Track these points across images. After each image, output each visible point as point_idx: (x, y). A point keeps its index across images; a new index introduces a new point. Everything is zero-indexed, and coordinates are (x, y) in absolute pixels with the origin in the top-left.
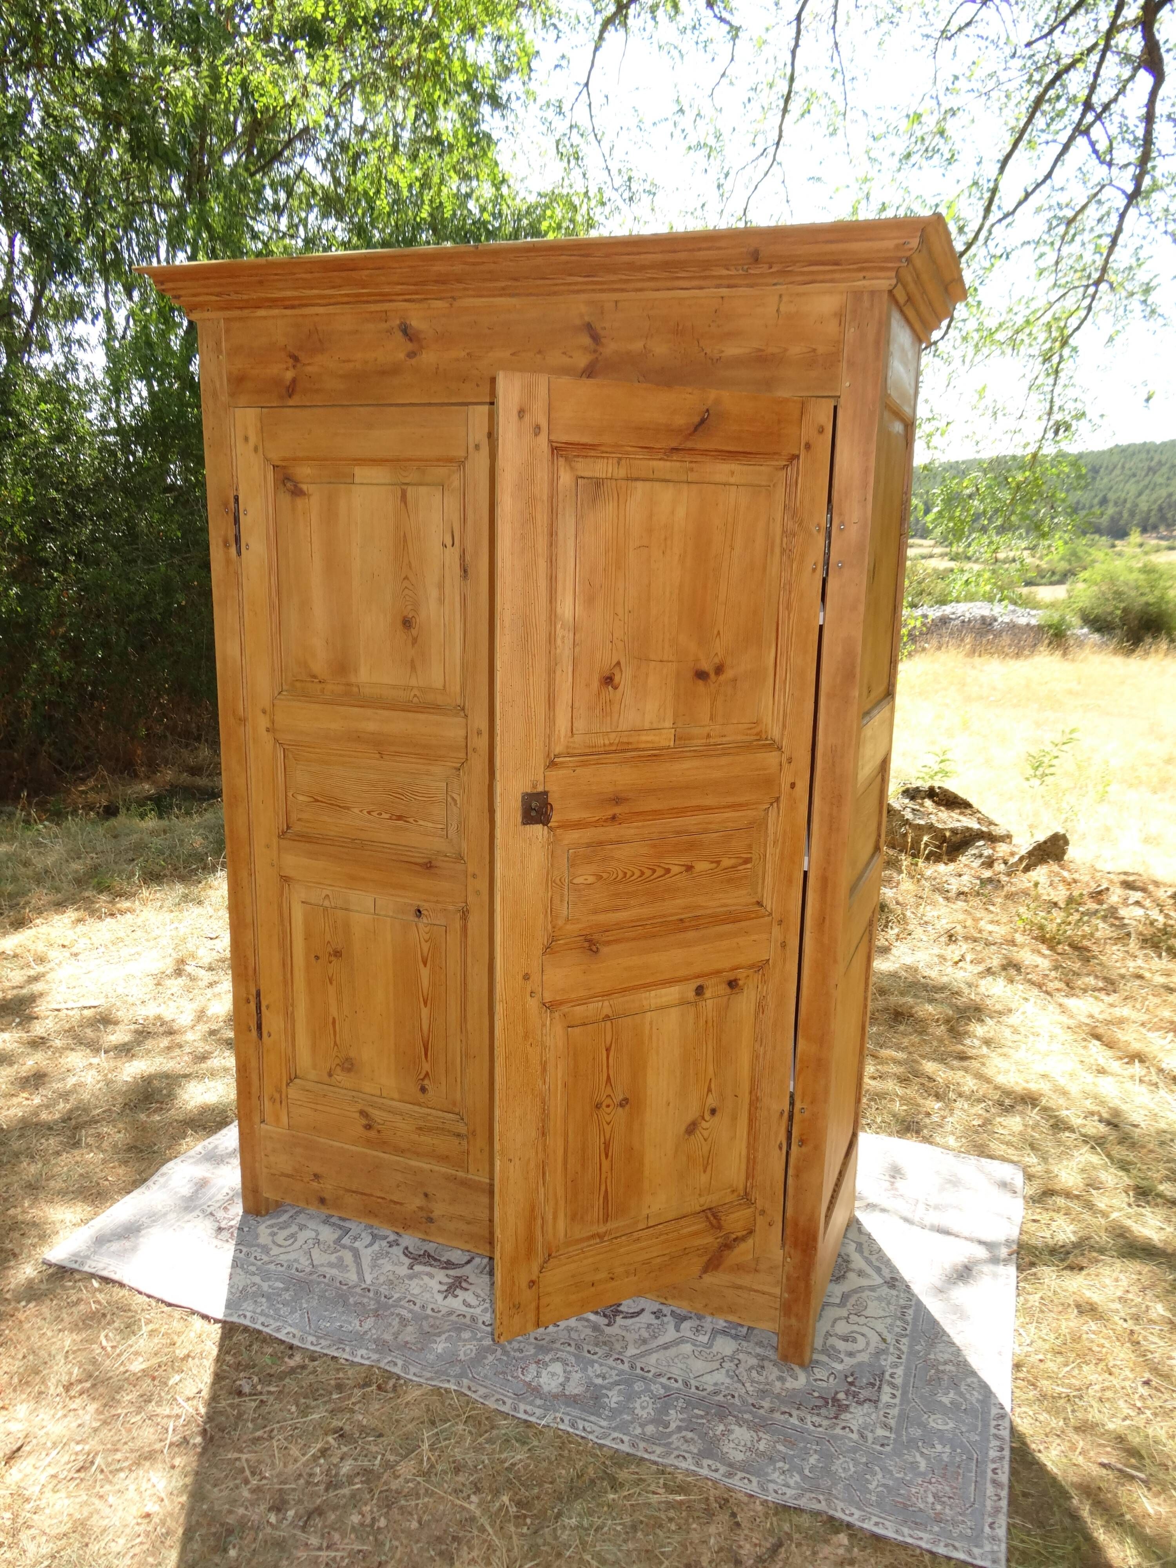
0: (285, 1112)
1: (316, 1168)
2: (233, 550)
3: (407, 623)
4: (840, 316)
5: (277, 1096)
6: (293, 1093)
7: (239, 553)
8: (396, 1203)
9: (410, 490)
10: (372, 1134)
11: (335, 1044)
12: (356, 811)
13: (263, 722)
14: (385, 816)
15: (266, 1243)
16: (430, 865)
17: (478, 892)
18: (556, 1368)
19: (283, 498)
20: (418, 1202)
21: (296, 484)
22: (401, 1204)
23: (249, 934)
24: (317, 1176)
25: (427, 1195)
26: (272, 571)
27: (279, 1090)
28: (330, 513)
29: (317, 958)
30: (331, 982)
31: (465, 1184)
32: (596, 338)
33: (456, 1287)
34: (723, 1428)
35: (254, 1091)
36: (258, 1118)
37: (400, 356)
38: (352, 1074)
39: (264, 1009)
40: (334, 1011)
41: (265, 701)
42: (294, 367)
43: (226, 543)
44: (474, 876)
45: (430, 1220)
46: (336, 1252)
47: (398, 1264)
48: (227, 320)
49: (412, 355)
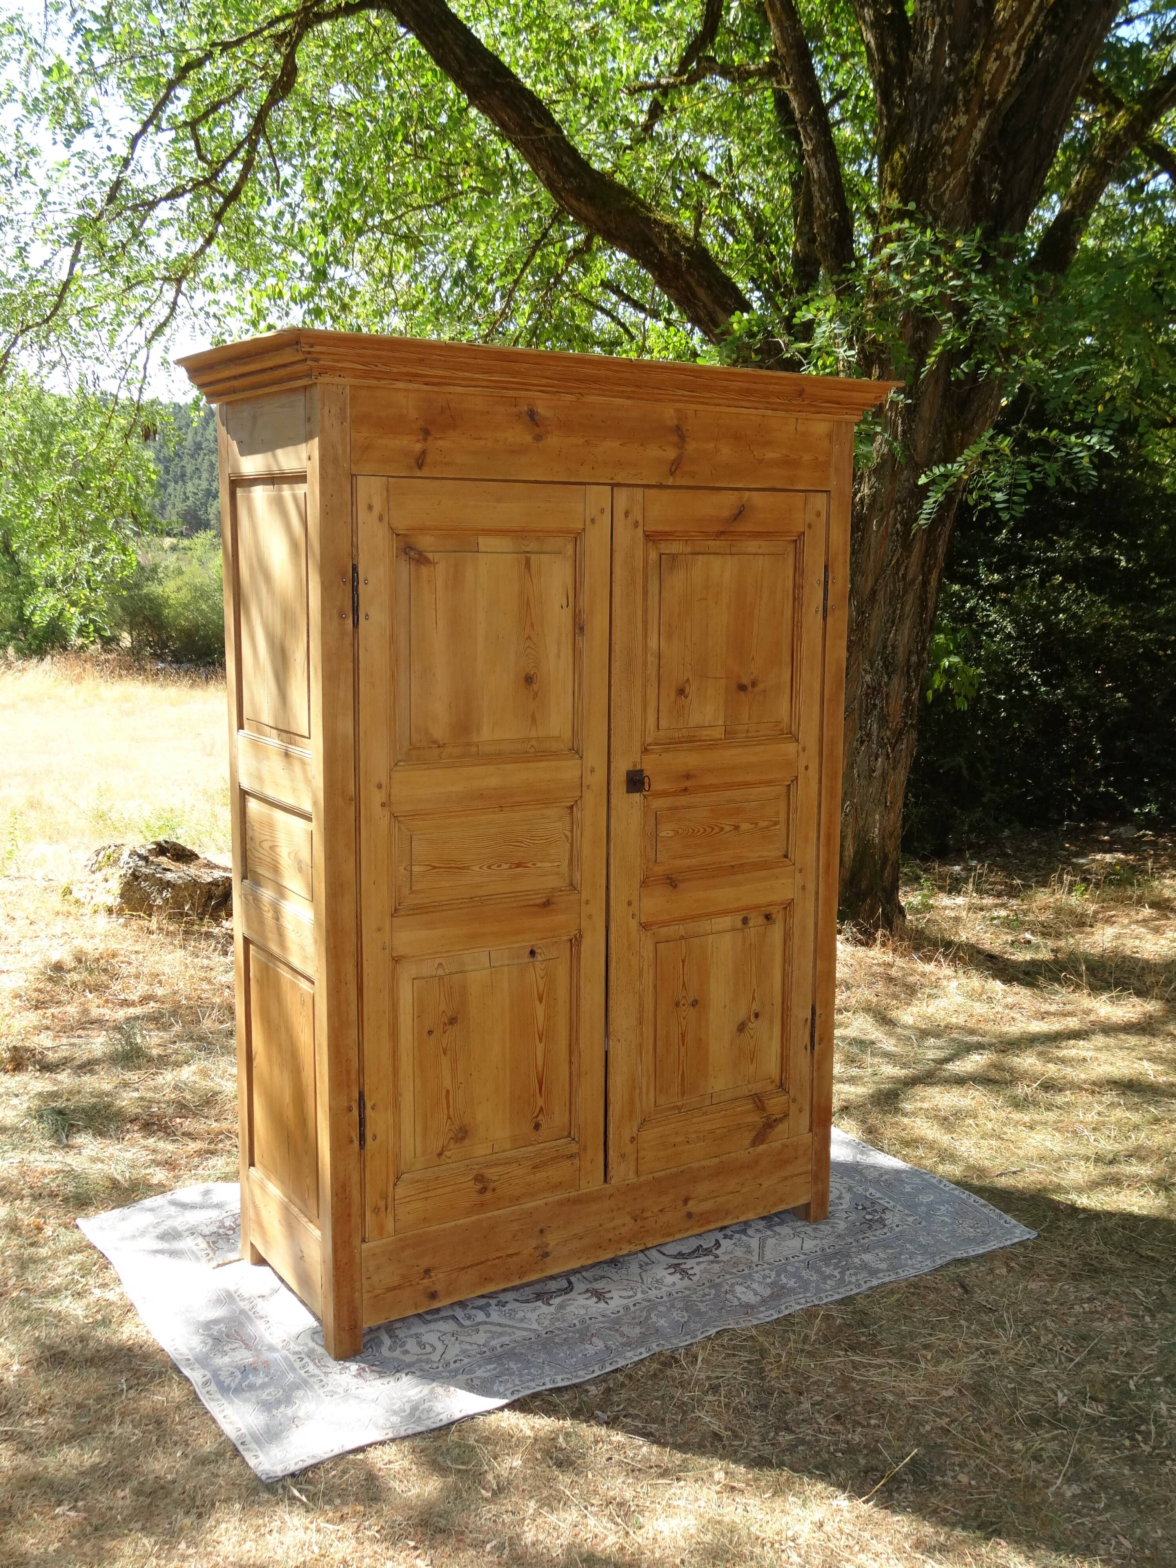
0: (390, 1217)
1: (425, 1263)
2: (350, 621)
3: (529, 680)
4: (829, 436)
5: (382, 1204)
6: (400, 1192)
7: (356, 624)
8: (510, 1256)
9: (533, 557)
10: (489, 1195)
11: (449, 1117)
12: (476, 868)
13: (378, 797)
14: (505, 866)
15: (414, 1358)
16: (547, 904)
17: (590, 917)
18: (739, 1289)
19: (404, 567)
20: (534, 1243)
21: (420, 553)
22: (517, 1254)
23: (354, 1033)
24: (427, 1271)
25: (542, 1231)
26: (393, 640)
27: (384, 1196)
28: (456, 580)
29: (430, 1032)
30: (445, 1053)
31: (577, 1201)
32: (682, 438)
33: (600, 1296)
34: (856, 1260)
35: (355, 1210)
36: (357, 1241)
37: (528, 438)
38: (466, 1142)
39: (368, 1111)
40: (447, 1083)
41: (381, 775)
42: (425, 440)
43: (341, 616)
44: (587, 902)
45: (546, 1255)
46: (478, 1331)
47: (535, 1309)
48: (353, 387)
49: (538, 438)
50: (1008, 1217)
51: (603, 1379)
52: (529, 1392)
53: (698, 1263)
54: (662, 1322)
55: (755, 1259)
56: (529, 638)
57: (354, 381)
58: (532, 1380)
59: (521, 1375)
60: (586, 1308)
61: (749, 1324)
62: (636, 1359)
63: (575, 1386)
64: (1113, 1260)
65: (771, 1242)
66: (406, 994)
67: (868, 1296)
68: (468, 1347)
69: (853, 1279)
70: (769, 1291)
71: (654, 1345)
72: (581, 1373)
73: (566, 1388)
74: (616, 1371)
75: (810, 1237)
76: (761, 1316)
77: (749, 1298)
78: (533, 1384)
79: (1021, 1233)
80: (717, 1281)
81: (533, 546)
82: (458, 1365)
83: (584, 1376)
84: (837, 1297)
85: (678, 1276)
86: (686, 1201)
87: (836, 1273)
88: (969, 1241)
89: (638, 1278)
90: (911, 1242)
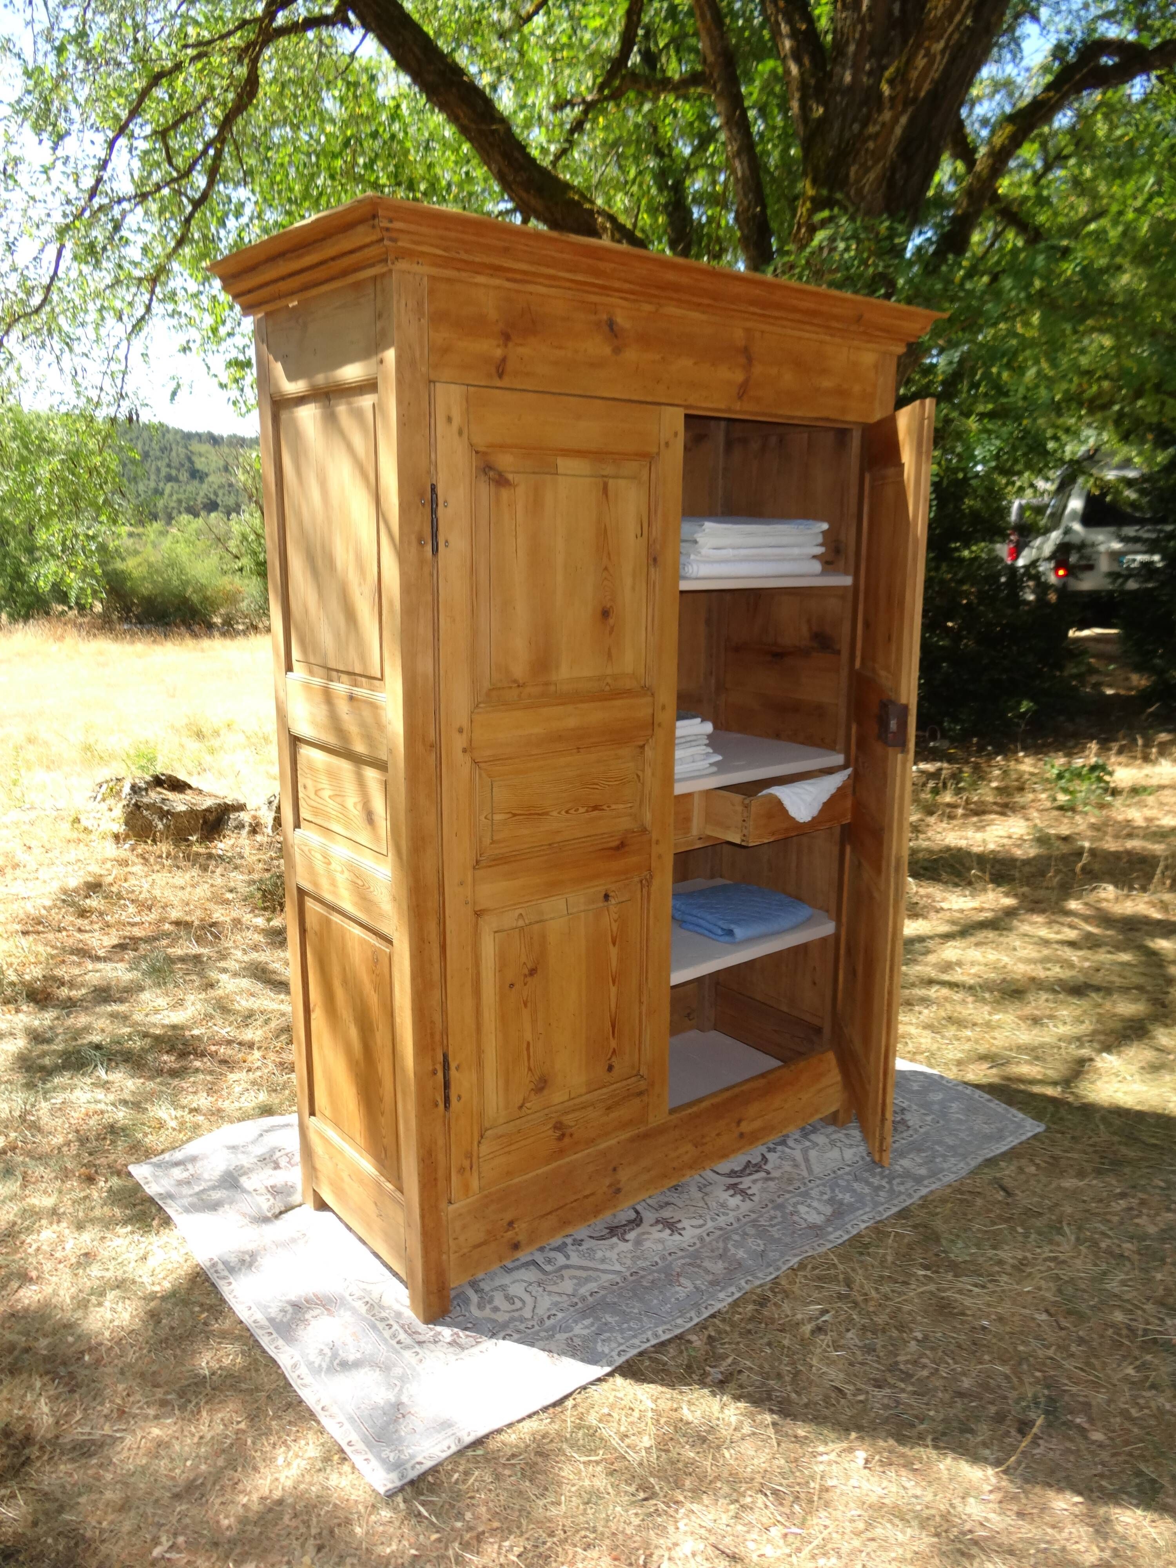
0: (475, 1175)
1: (508, 1216)
2: (429, 548)
3: (605, 614)
5: (466, 1163)
6: (485, 1149)
7: (435, 551)
8: (586, 1197)
9: (611, 482)
10: (567, 1140)
11: (530, 1069)
12: (555, 814)
13: (460, 741)
14: (582, 810)
15: (507, 1317)
16: (622, 845)
17: (660, 857)
18: (802, 1209)
19: (484, 489)
20: (607, 1182)
21: (500, 475)
22: (592, 1194)
23: (437, 994)
24: (511, 1224)
25: (615, 1169)
26: (473, 570)
27: (469, 1155)
28: (536, 504)
29: (512, 985)
30: (526, 1005)
31: (646, 1136)
32: (750, 360)
33: (671, 1226)
34: (898, 1167)
35: (441, 1173)
36: (443, 1204)
37: (607, 350)
38: (546, 1092)
39: (453, 1072)
40: (528, 1036)
41: (462, 719)
42: (506, 346)
43: (420, 540)
44: (657, 842)
45: (618, 1191)
46: (562, 1277)
47: (612, 1247)
48: (432, 278)
49: (617, 350)
50: (1014, 1111)
51: (702, 1327)
52: (635, 1351)
53: (755, 1182)
54: (741, 1254)
55: (805, 1173)
56: (606, 569)
57: (434, 271)
58: (635, 1336)
59: (622, 1331)
60: (661, 1241)
61: (823, 1249)
62: (730, 1300)
63: (679, 1337)
64: (1124, 1150)
65: (813, 1154)
66: (489, 948)
67: (922, 1206)
68: (558, 1299)
69: (902, 1188)
70: (828, 1210)
71: (743, 1282)
72: (679, 1321)
73: (670, 1341)
74: (713, 1316)
75: (845, 1145)
76: (831, 1237)
77: (814, 1218)
78: (636, 1341)
79: (1032, 1127)
80: (780, 1201)
81: (609, 470)
82: (552, 1321)
83: (682, 1325)
84: (895, 1210)
85: (739, 1197)
86: (739, 1122)
87: (884, 1183)
88: (989, 1138)
89: (701, 1204)
90: (940, 1143)
